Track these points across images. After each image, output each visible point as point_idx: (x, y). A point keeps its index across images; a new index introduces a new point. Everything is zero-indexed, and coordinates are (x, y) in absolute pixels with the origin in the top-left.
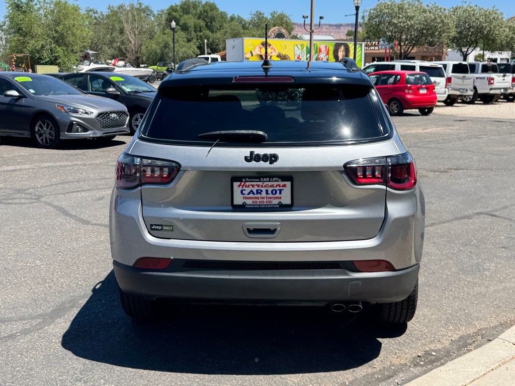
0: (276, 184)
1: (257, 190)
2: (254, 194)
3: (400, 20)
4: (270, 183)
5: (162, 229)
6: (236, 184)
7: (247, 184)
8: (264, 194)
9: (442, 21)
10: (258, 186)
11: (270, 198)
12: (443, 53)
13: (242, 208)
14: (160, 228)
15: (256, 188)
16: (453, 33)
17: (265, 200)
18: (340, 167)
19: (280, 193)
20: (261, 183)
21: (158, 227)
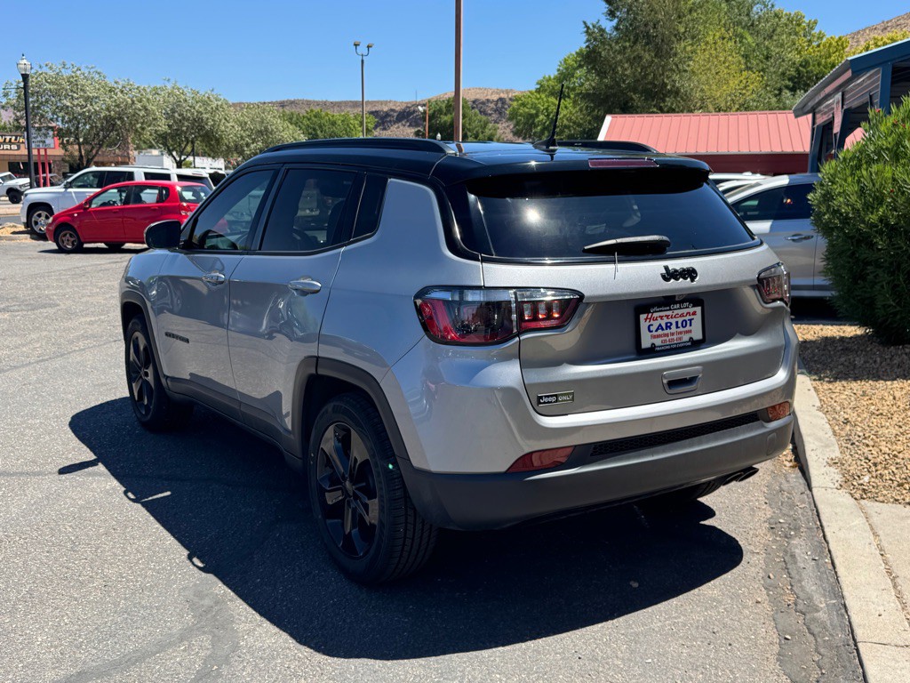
0: (685, 311)
1: (666, 324)
2: (663, 329)
3: (76, 102)
4: (680, 312)
5: (557, 401)
6: (643, 317)
7: (655, 315)
8: (674, 327)
9: (145, 108)
10: (667, 316)
11: (681, 333)
12: (129, 158)
13: (652, 352)
14: (553, 399)
15: (666, 320)
16: (163, 127)
17: (675, 337)
18: (753, 280)
19: (691, 325)
20: (669, 313)
21: (550, 399)
